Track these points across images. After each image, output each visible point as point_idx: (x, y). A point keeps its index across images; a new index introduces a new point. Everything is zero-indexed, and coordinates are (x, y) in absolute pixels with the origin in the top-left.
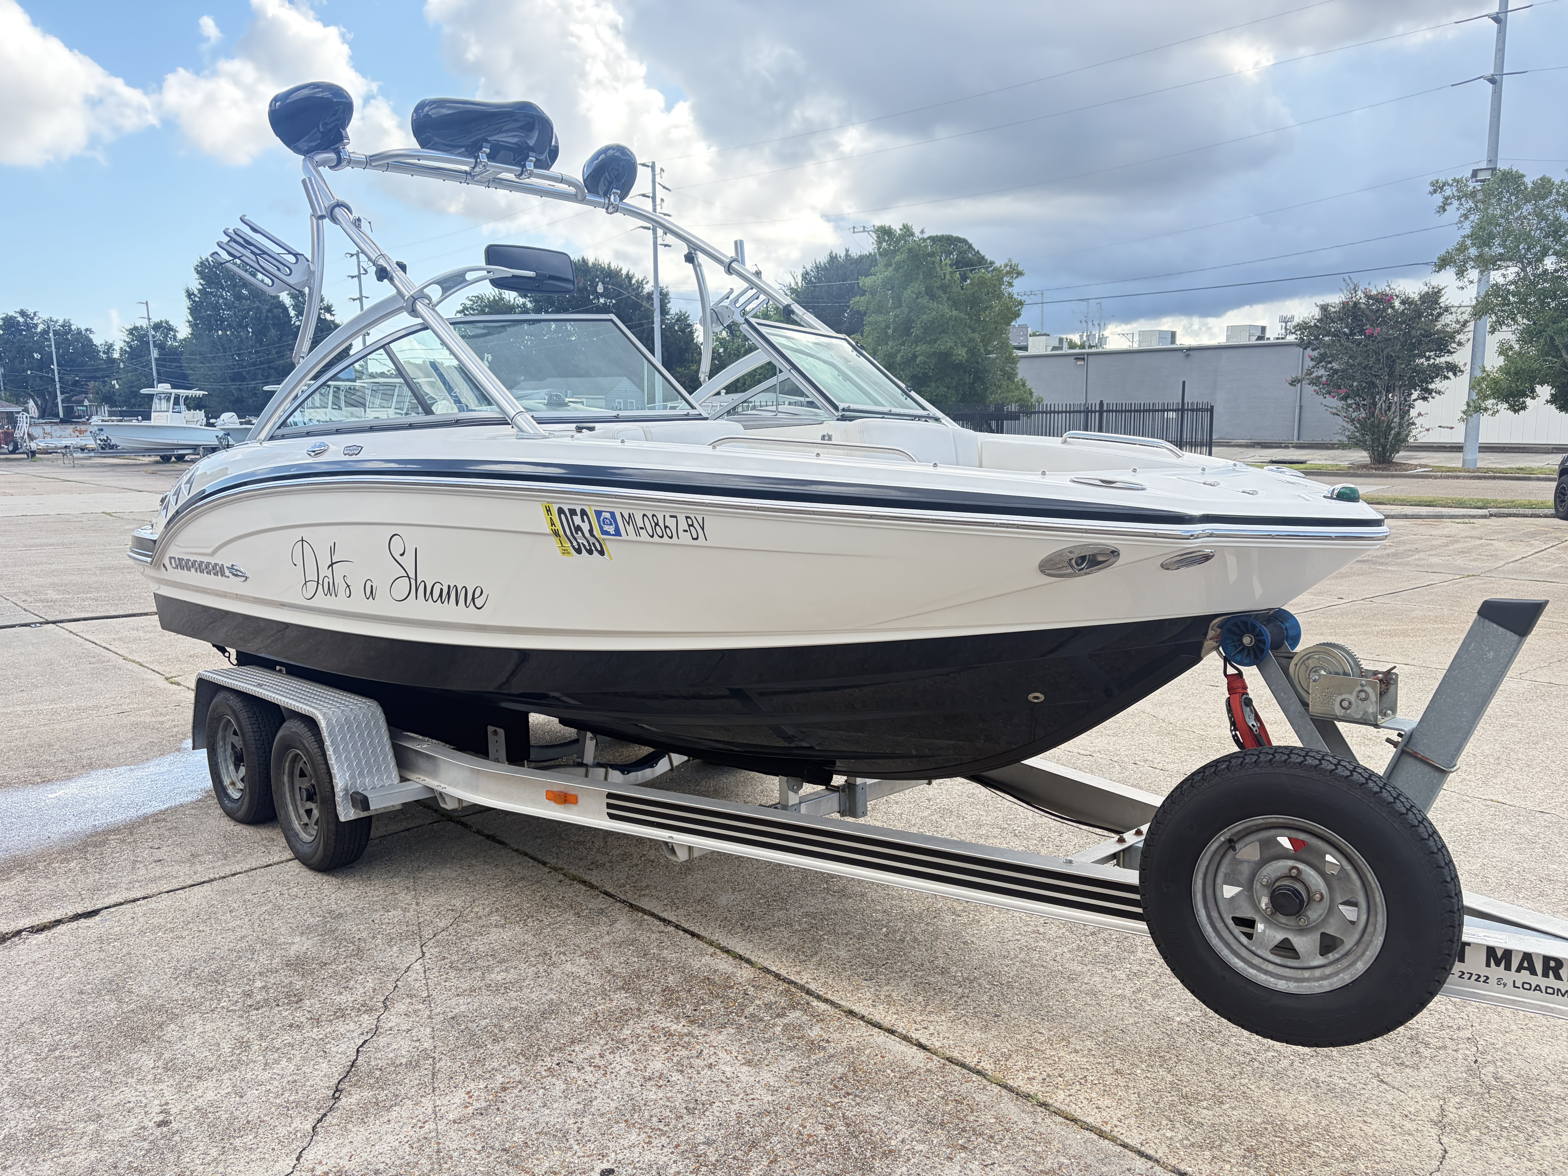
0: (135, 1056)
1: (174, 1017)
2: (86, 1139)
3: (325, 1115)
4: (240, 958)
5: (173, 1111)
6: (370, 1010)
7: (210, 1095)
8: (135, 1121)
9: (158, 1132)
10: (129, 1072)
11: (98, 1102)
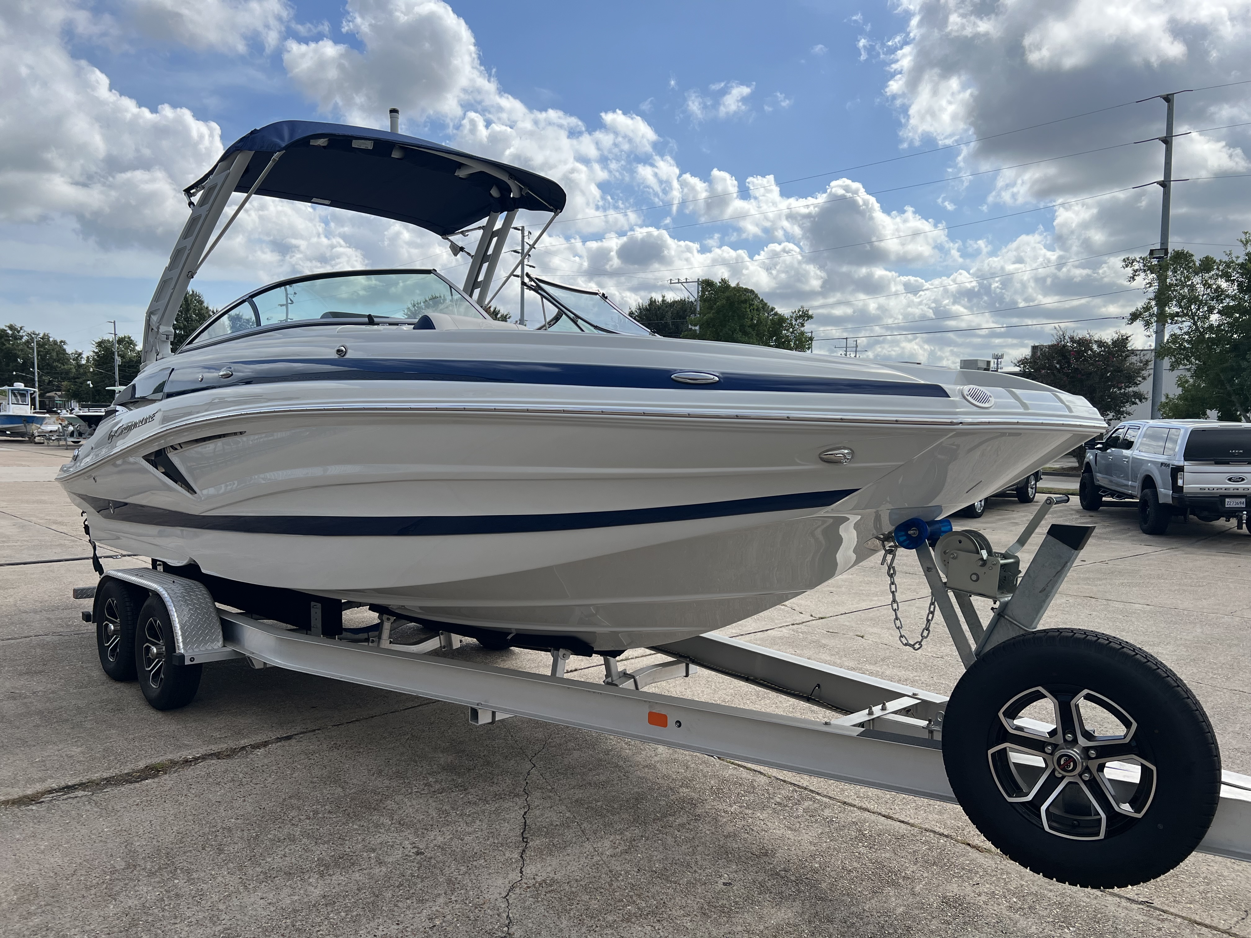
0: (375, 818)
1: (387, 797)
2: (373, 861)
3: (524, 851)
4: (408, 765)
5: (421, 847)
6: (517, 795)
7: (440, 839)
8: (400, 852)
9: (419, 857)
10: (377, 826)
11: (368, 842)
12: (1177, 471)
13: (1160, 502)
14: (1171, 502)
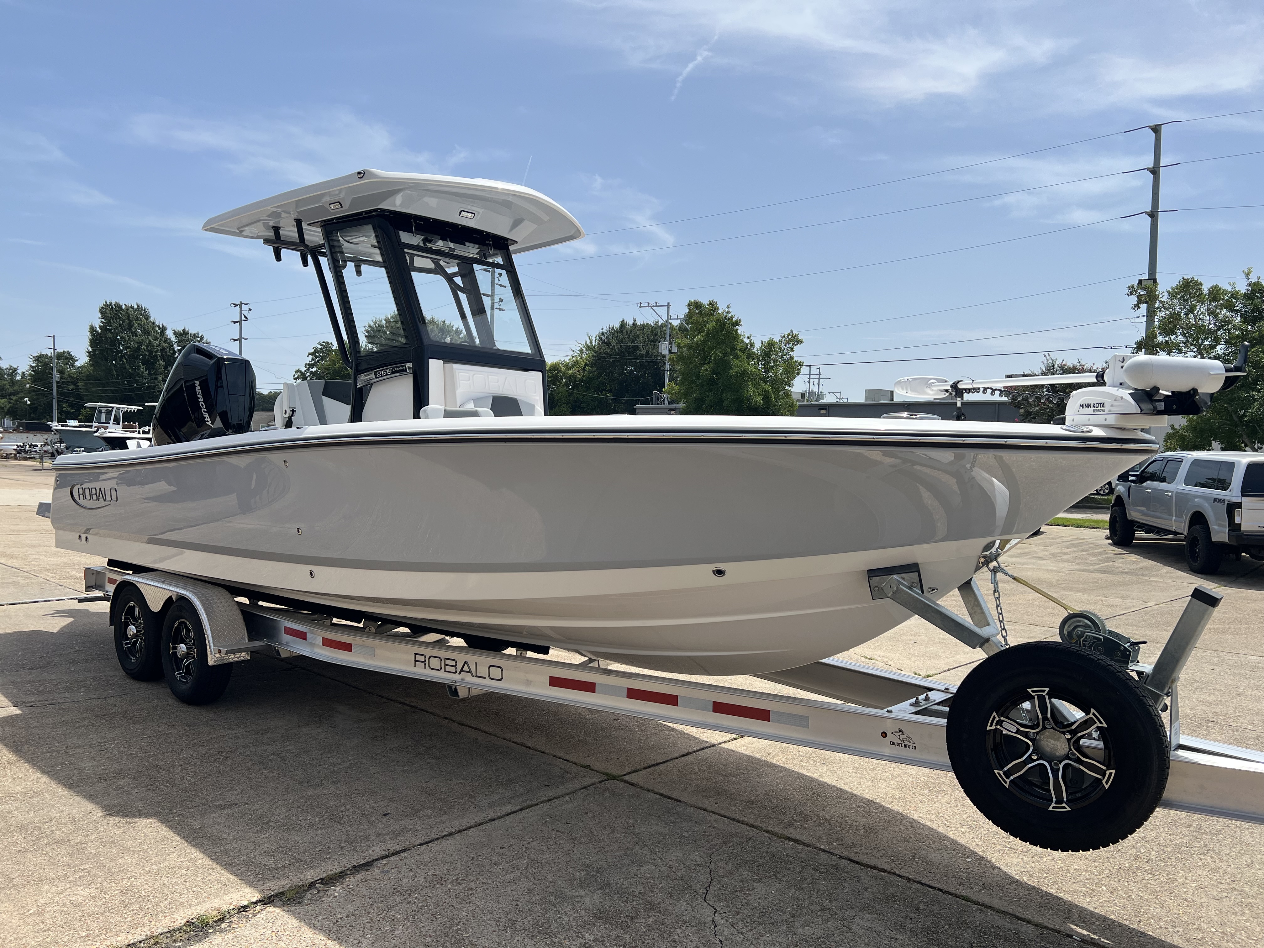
12: (1233, 508)
13: (1214, 539)
14: (1226, 540)
